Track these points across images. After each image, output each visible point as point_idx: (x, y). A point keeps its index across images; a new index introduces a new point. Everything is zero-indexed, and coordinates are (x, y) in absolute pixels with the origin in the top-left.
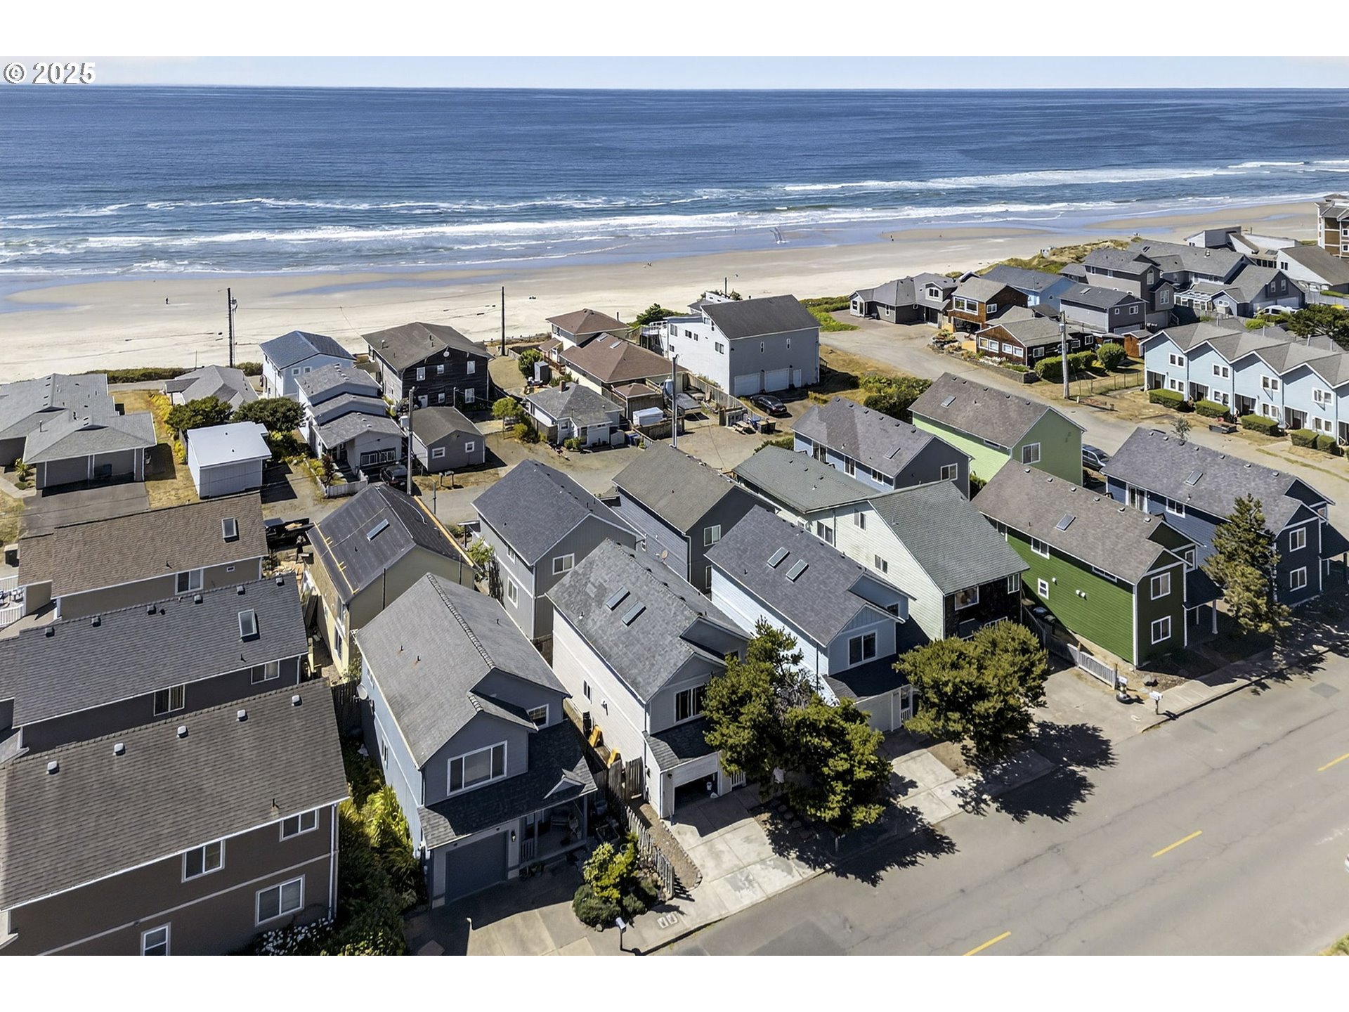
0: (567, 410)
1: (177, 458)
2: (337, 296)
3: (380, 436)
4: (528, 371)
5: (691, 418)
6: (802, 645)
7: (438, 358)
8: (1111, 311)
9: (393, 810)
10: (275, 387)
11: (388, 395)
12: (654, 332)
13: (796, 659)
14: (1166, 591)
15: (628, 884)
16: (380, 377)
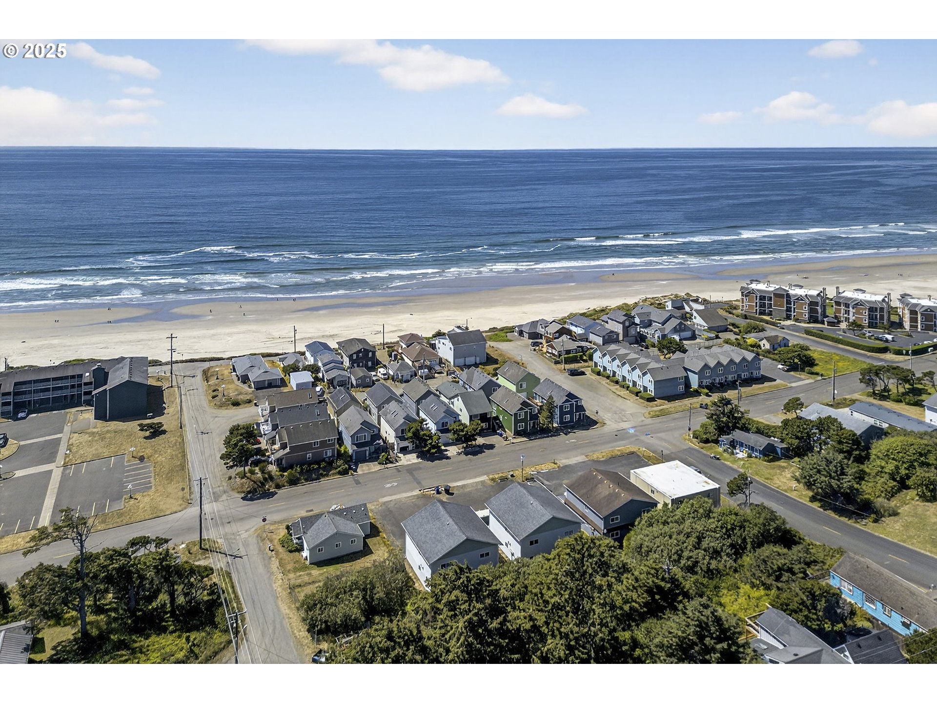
0: (398, 370)
1: (287, 382)
2: (321, 312)
3: (343, 376)
4: (390, 356)
5: (439, 373)
6: (429, 421)
7: (360, 351)
8: (604, 337)
9: (346, 448)
10: (310, 360)
11: (344, 363)
12: (434, 342)
13: (426, 424)
14: (522, 417)
15: (387, 459)
16: (342, 357)
